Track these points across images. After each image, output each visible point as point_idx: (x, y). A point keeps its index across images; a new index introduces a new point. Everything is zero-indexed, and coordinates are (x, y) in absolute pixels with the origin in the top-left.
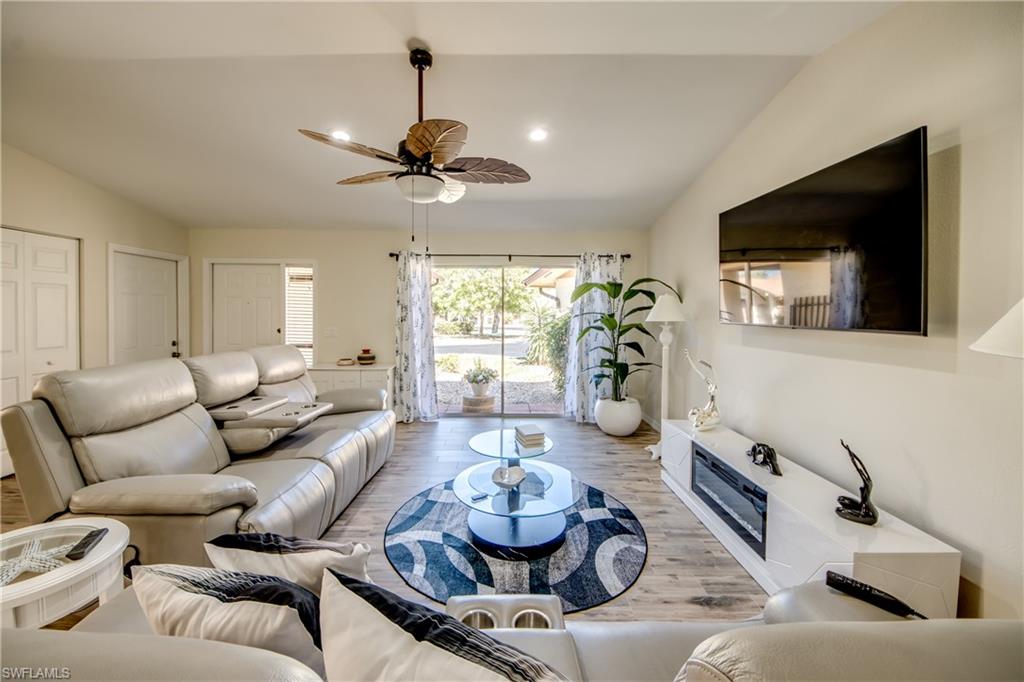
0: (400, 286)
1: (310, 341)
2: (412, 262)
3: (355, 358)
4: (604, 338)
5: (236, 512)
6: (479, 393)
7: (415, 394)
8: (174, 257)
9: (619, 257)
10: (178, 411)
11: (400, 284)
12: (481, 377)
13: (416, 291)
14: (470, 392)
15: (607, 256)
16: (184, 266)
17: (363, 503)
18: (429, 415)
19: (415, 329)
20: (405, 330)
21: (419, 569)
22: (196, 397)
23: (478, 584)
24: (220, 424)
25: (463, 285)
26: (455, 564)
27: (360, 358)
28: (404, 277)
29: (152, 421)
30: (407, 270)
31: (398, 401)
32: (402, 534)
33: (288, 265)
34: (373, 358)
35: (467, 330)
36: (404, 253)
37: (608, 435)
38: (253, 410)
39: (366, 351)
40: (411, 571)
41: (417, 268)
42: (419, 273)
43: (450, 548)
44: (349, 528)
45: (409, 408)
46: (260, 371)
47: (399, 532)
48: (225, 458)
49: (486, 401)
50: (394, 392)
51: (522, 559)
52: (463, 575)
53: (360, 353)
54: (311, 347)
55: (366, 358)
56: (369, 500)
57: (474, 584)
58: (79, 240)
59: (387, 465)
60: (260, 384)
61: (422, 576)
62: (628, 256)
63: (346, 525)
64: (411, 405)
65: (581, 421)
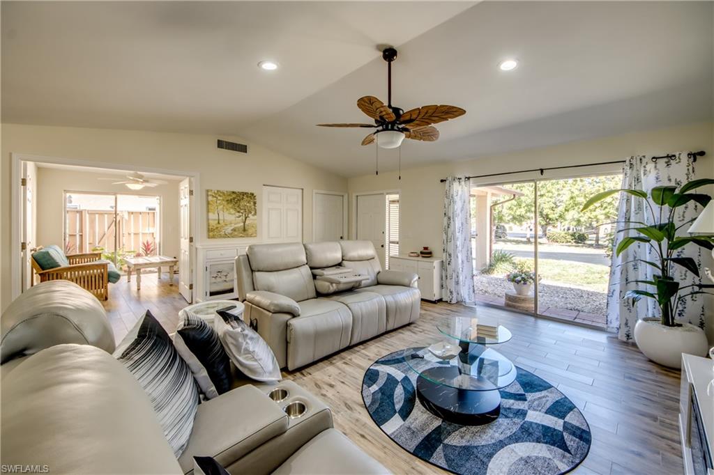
0: (446, 203)
1: (397, 240)
2: (456, 186)
3: (419, 252)
4: (649, 252)
5: (288, 317)
6: (520, 292)
7: (457, 283)
8: (341, 194)
9: (684, 158)
10: (297, 267)
11: (446, 201)
12: (519, 278)
13: (458, 206)
14: (511, 289)
15: (668, 156)
16: (346, 197)
17: (380, 341)
18: (467, 301)
19: (457, 234)
20: (449, 235)
21: (375, 388)
22: (306, 262)
23: (397, 414)
24: (314, 277)
25: (572, 198)
26: (395, 396)
27: (422, 253)
28: (448, 196)
29: (285, 270)
30: (452, 190)
31: (444, 286)
32: (383, 366)
33: (387, 194)
34: (430, 253)
35: (580, 239)
36: (450, 179)
37: (651, 361)
38: (328, 273)
39: (426, 248)
40: (369, 387)
41: (459, 189)
42: (460, 193)
43: (401, 386)
44: (363, 351)
45: (451, 292)
46: (342, 253)
47: (382, 364)
48: (314, 294)
49: (524, 300)
50: (442, 279)
51: (439, 416)
52: (393, 404)
53: (422, 249)
54: (398, 243)
55: (426, 253)
56: (385, 341)
57: (395, 412)
58: (302, 189)
59: (413, 325)
60: (343, 260)
61: (372, 392)
62: (702, 154)
63: (363, 349)
64: (453, 290)
65: (625, 339)
